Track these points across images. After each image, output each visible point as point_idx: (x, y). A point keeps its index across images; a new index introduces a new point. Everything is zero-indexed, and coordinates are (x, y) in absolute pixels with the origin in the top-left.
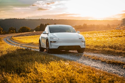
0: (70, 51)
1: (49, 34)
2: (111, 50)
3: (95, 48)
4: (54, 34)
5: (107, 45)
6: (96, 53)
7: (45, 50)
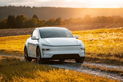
0: (66, 61)
1: (39, 40)
2: (116, 58)
3: (98, 57)
4: (45, 40)
5: (113, 53)
6: (98, 62)
7: (33, 60)
